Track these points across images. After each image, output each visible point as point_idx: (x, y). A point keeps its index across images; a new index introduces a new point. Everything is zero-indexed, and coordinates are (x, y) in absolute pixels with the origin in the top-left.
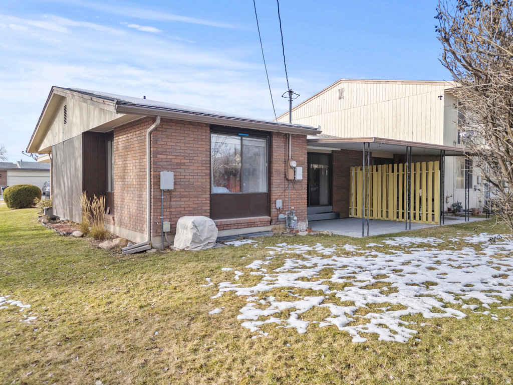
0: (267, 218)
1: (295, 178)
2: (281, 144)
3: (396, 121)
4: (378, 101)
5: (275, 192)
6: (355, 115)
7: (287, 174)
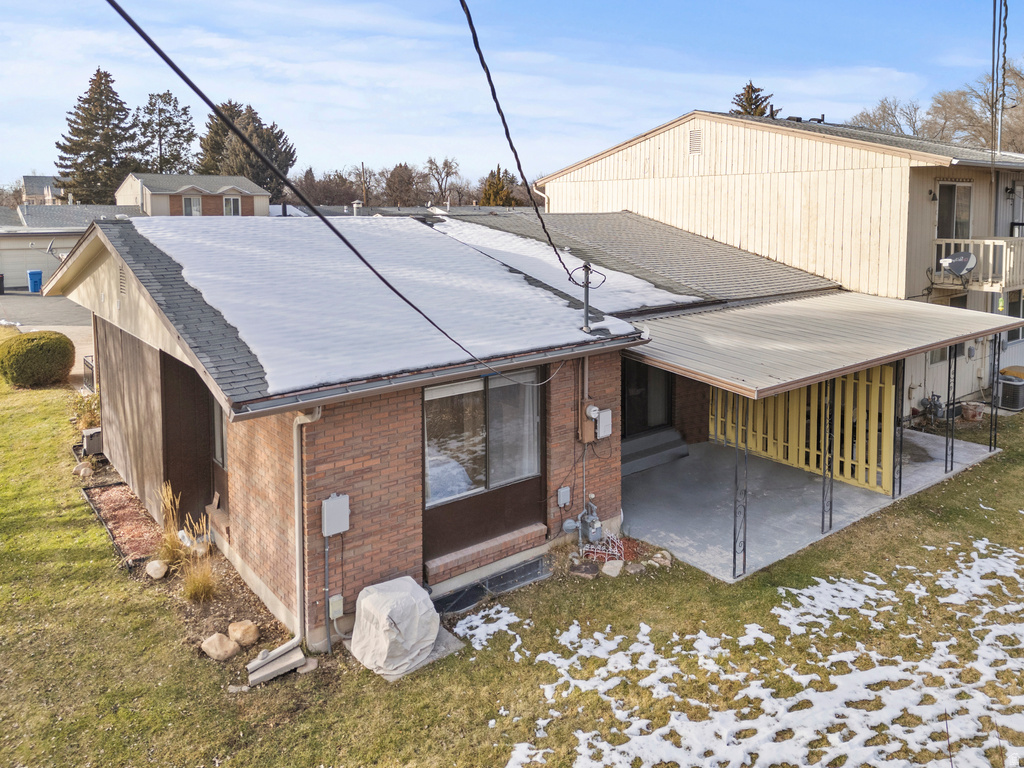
0: (539, 528)
1: (596, 434)
2: (568, 374)
3: (809, 217)
4: (771, 169)
5: (555, 472)
6: (724, 191)
7: (580, 432)
